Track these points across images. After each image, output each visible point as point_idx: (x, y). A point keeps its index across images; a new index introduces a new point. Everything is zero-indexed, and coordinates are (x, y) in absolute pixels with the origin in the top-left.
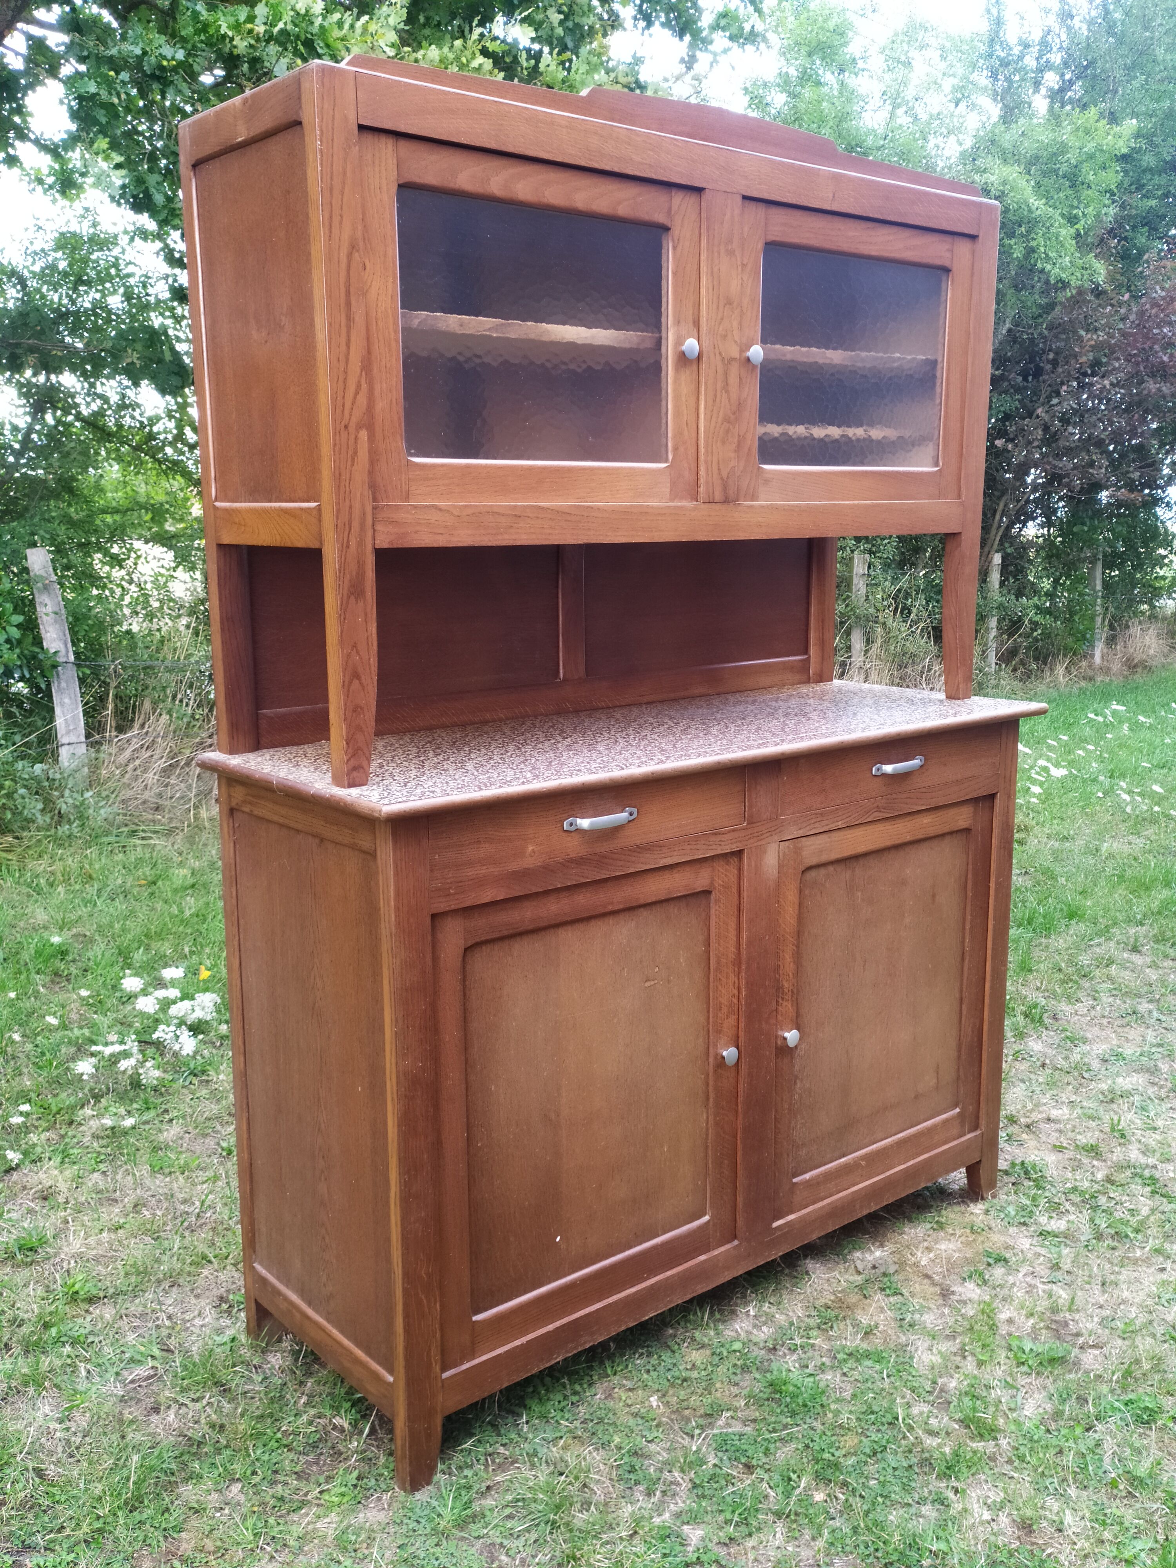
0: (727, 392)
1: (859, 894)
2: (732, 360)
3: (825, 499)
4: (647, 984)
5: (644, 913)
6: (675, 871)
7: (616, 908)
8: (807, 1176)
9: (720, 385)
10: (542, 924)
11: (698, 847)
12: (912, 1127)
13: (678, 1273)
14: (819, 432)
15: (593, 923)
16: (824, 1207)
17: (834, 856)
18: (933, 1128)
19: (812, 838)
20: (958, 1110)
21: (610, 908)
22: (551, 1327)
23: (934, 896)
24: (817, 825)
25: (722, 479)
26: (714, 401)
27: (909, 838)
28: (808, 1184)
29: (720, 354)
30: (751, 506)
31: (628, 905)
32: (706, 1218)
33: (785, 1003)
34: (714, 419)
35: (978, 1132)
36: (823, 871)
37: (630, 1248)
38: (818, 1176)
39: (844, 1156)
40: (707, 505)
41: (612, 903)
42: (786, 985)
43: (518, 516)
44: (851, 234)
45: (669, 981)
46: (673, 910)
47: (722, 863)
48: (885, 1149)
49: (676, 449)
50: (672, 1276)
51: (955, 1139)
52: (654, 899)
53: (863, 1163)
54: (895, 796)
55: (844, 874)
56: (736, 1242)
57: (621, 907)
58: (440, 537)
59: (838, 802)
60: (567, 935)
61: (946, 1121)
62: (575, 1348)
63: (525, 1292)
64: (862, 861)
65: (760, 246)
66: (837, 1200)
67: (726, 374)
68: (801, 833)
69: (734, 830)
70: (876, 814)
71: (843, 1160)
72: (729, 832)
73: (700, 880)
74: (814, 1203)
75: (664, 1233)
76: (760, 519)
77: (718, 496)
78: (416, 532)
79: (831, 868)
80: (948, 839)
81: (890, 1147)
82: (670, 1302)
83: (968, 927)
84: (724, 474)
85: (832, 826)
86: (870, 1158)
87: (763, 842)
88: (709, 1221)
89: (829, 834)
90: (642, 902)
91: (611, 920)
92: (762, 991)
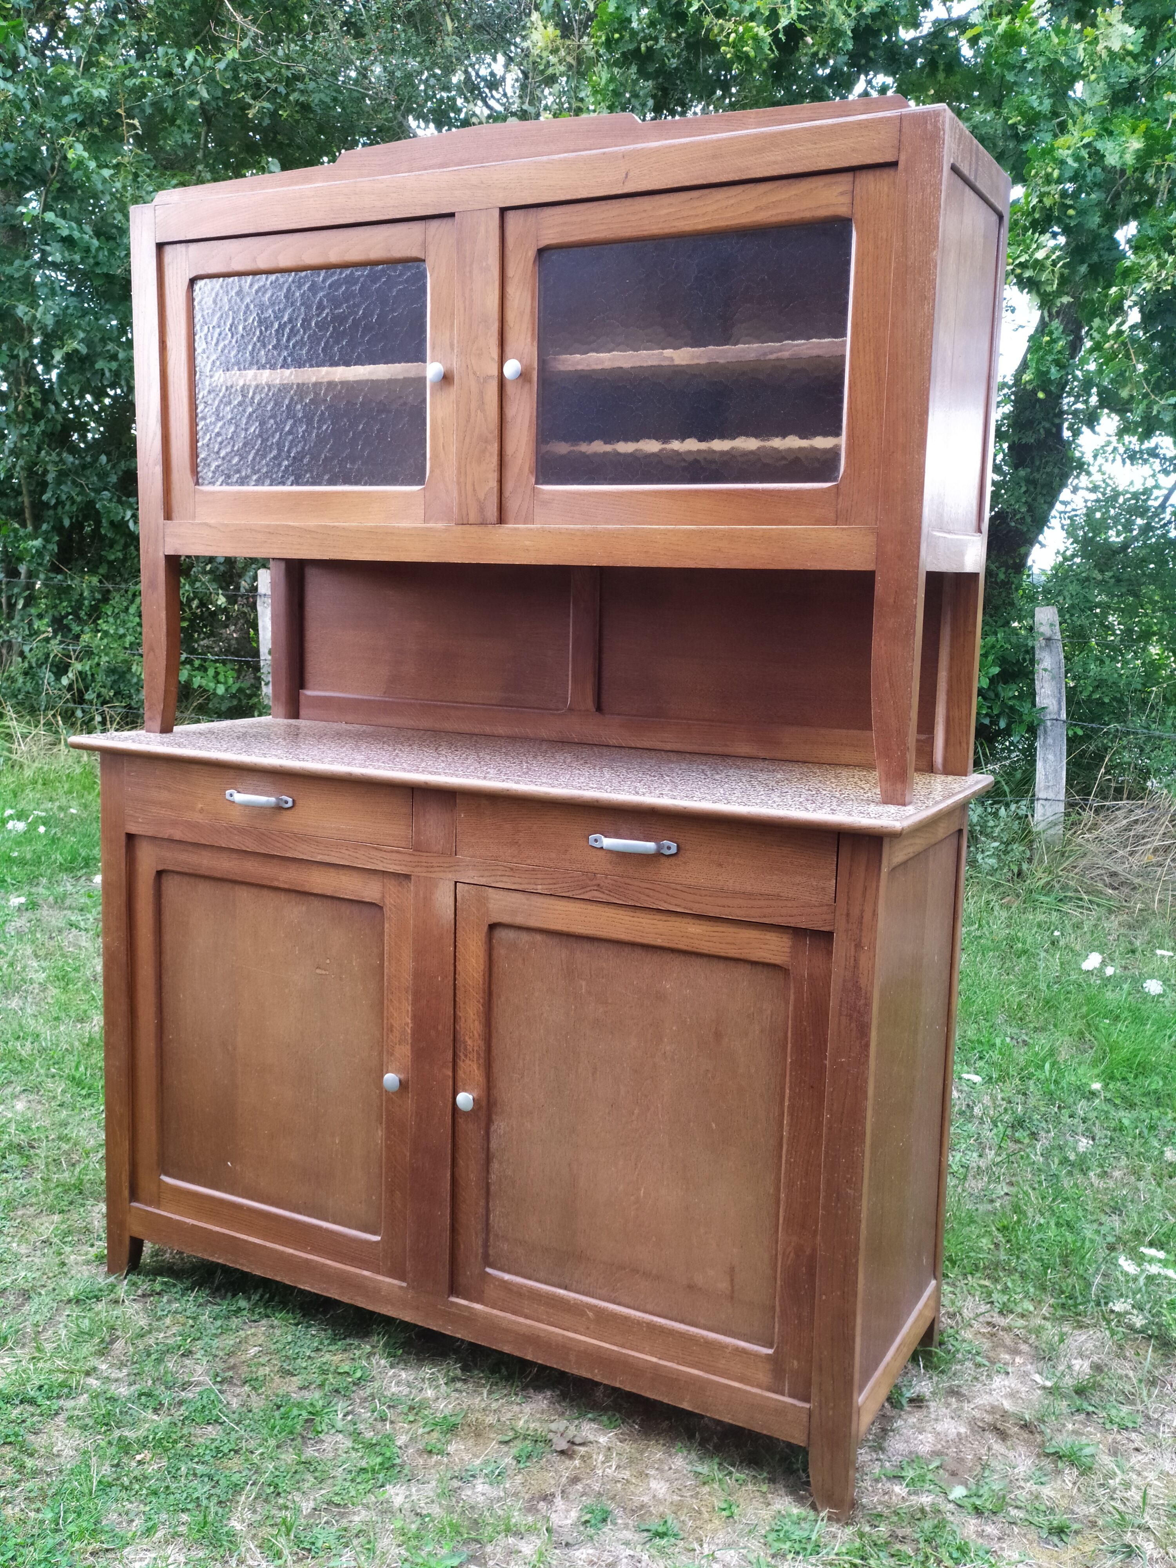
0: (483, 411)
1: (584, 983)
2: (488, 378)
3: (629, 523)
4: (318, 971)
5: (316, 903)
6: (341, 872)
7: (282, 885)
8: (507, 1277)
9: (474, 405)
10: (215, 875)
11: (357, 855)
12: (682, 1321)
13: (336, 1269)
14: (625, 447)
15: (265, 892)
16: (519, 1323)
17: (533, 923)
18: (722, 1347)
19: (501, 892)
20: (770, 1351)
21: (276, 884)
22: (217, 1229)
23: (718, 1036)
24: (505, 879)
25: (478, 500)
26: (468, 421)
27: (659, 942)
28: (505, 1284)
29: (474, 373)
30: (515, 529)
31: (292, 888)
32: (377, 1238)
33: (468, 1062)
34: (467, 440)
35: (807, 1406)
36: (525, 937)
37: (300, 1213)
38: (521, 1286)
39: (566, 1288)
40: (460, 527)
41: (278, 880)
42: (469, 1042)
43: (272, 532)
44: (664, 212)
45: (341, 979)
46: (346, 910)
47: (393, 882)
48: (626, 1318)
49: (431, 472)
50: (330, 1267)
51: (759, 1386)
52: (320, 892)
53: (590, 1314)
54: (628, 881)
55: (560, 953)
56: (404, 1284)
57: (286, 886)
58: (210, 548)
59: (537, 862)
60: (243, 894)
61: (744, 1351)
62: (233, 1262)
63: (205, 1186)
64: (587, 946)
65: (532, 254)
66: (540, 1329)
67: (481, 394)
68: (482, 881)
69: (398, 852)
70: (596, 893)
71: (562, 1292)
72: (392, 851)
73: (370, 891)
74: (514, 1313)
75: (335, 1223)
76: (527, 543)
77: (473, 518)
78: (193, 544)
79: (538, 938)
80: (743, 971)
81: (639, 1323)
82: (328, 1291)
83: (786, 1104)
84: (482, 496)
85: (529, 888)
86: (603, 1317)
87: (433, 875)
88: (377, 1243)
89: (527, 896)
90: (307, 889)
91: (283, 897)
92: (433, 1033)
